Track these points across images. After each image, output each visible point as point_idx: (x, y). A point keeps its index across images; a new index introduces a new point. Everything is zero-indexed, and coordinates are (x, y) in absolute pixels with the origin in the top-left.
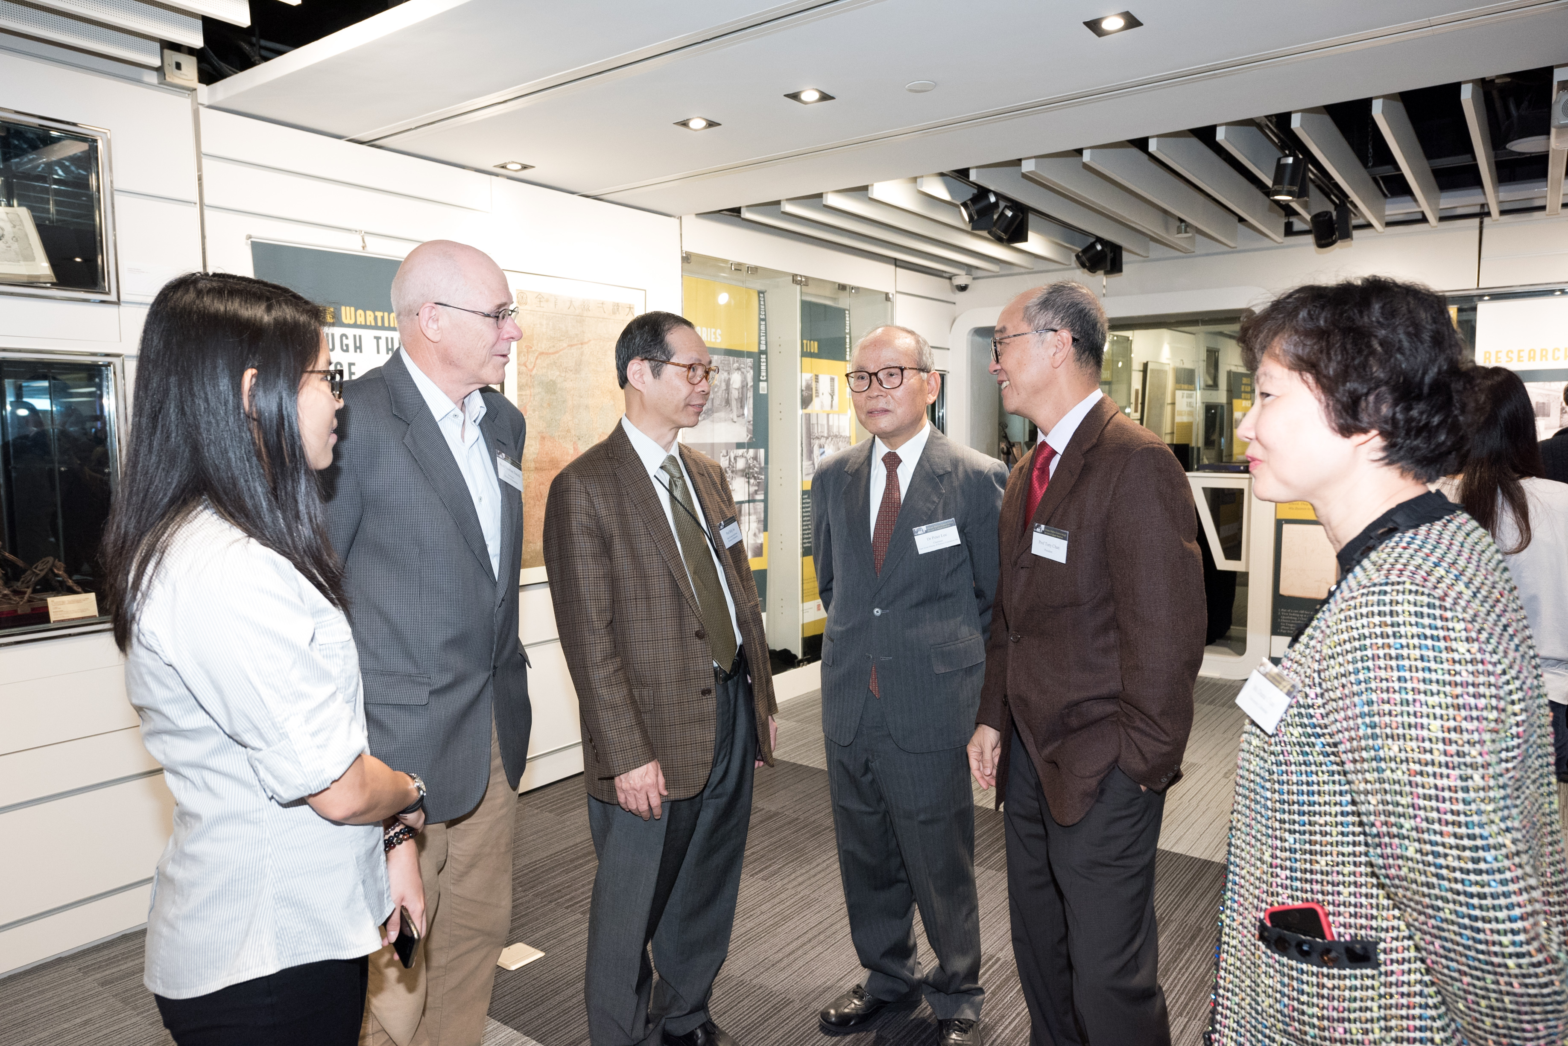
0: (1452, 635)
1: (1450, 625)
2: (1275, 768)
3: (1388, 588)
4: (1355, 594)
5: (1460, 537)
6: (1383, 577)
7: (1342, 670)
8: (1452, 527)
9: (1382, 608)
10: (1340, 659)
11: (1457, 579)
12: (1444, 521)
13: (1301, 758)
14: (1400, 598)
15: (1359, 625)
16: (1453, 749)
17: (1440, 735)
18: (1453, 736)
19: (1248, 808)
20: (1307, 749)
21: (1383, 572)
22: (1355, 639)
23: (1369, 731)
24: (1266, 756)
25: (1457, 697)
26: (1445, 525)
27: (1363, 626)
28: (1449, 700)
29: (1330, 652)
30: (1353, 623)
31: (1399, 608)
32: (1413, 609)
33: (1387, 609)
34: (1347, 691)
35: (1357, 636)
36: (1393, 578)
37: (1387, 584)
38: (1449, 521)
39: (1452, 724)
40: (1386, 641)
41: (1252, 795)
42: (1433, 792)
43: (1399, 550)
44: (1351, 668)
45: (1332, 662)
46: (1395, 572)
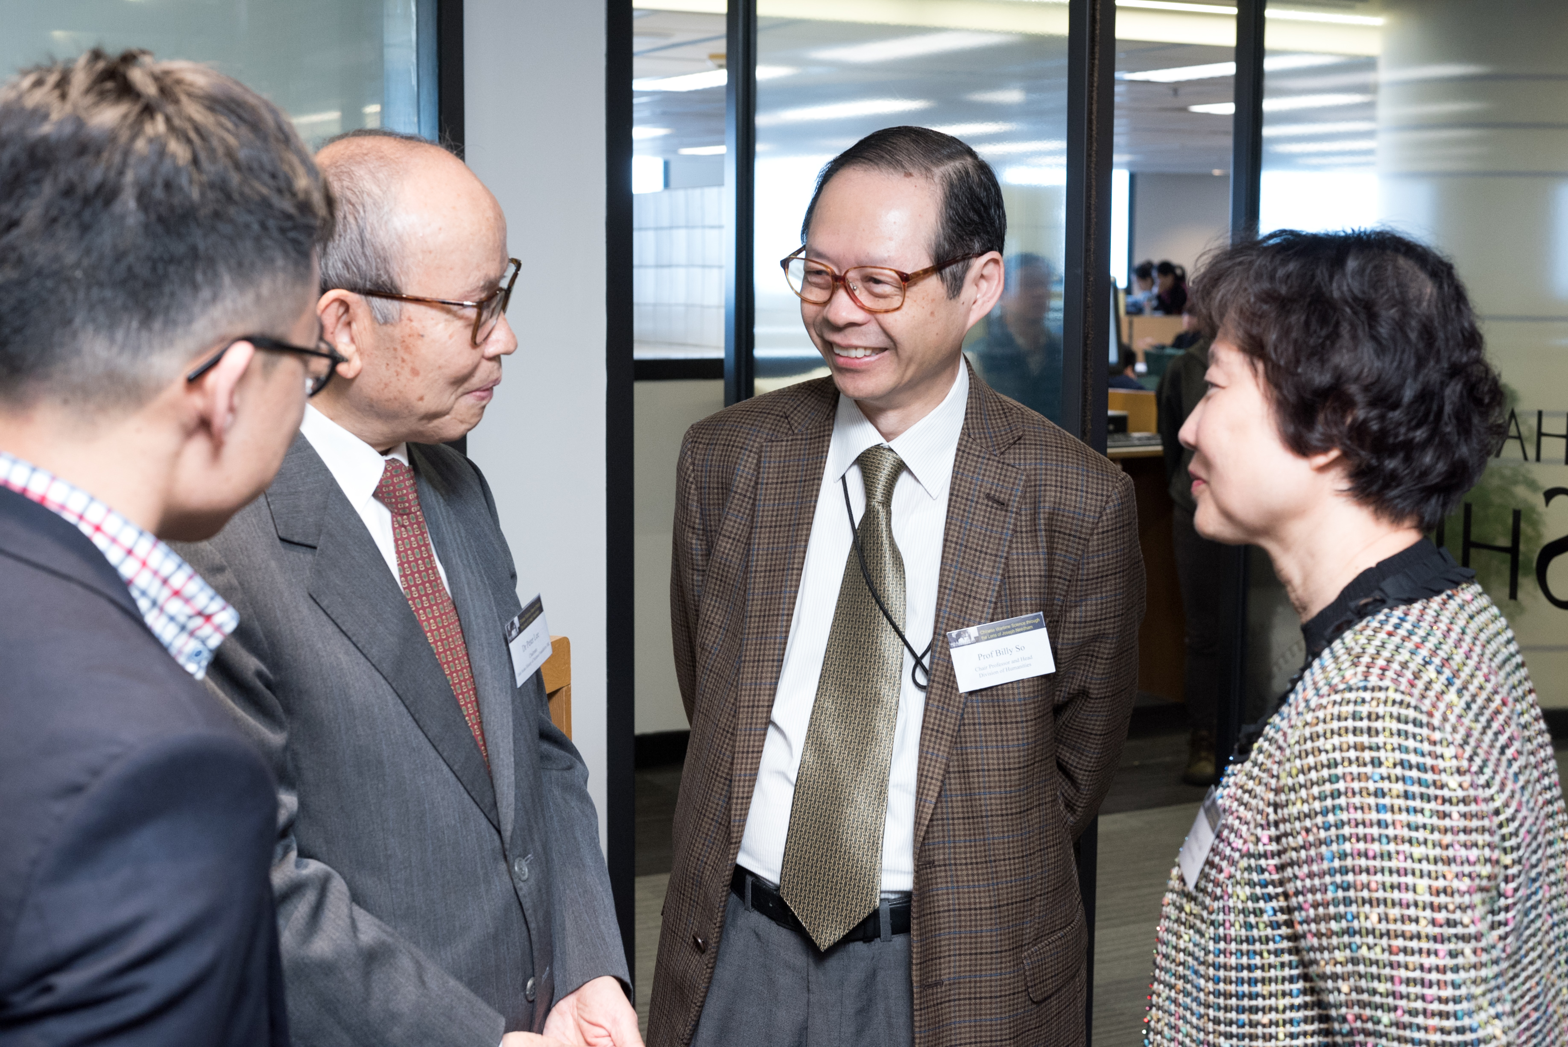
0: (1440, 763)
1: (1439, 749)
2: (1211, 946)
3: (1367, 695)
4: (1324, 701)
5: (1461, 622)
6: (1360, 676)
7: (1306, 808)
8: (1453, 605)
9: (1359, 724)
10: (1303, 793)
11: (1449, 683)
12: (1444, 596)
13: (1243, 932)
14: (1381, 710)
15: (1329, 747)
16: (1441, 916)
17: (1428, 898)
18: (1443, 899)
19: (1175, 1001)
20: (1252, 919)
21: (1361, 669)
22: (1323, 766)
23: (1340, 894)
24: (1203, 927)
25: (1447, 847)
26: (1444, 603)
27: (1334, 750)
28: (1438, 851)
29: (1290, 782)
30: (1320, 743)
31: (1379, 725)
32: (1395, 726)
33: (1365, 724)
34: (1311, 838)
35: (1325, 762)
36: (1373, 680)
37: (1365, 689)
38: (1450, 597)
39: (1441, 883)
40: (1362, 770)
41: (1180, 984)
42: (1417, 974)
43: (1382, 635)
44: (1317, 805)
45: (1292, 796)
46: (1376, 671)
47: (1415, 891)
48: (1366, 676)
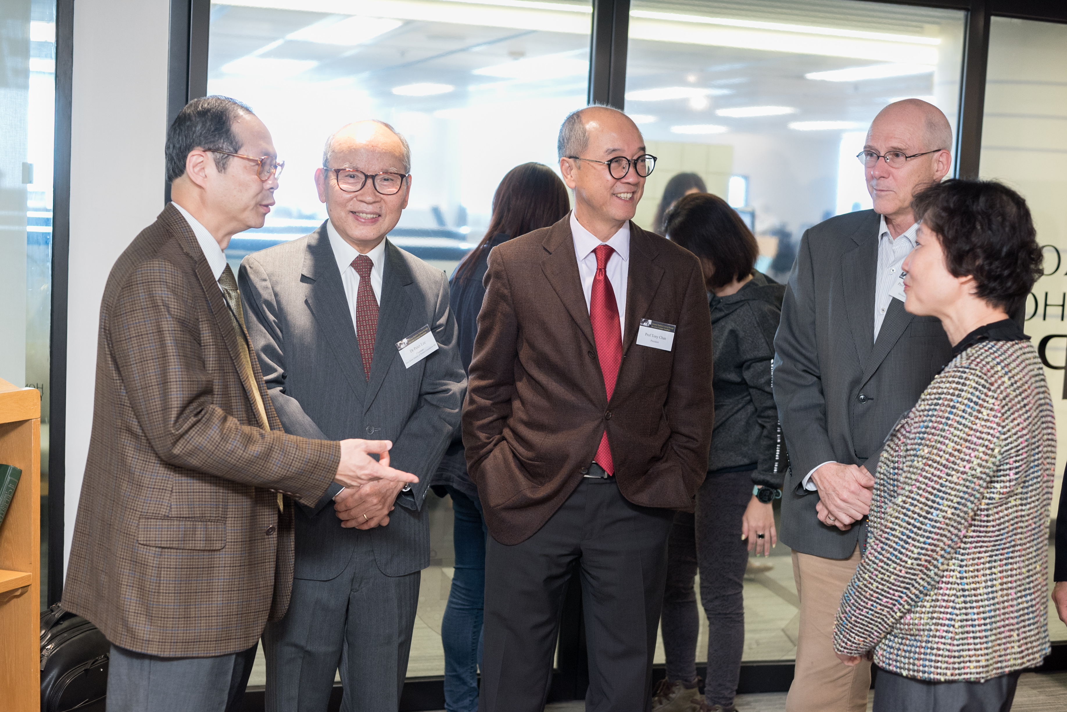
3: (967, 370)
6: (968, 364)
8: (1017, 347)
9: (960, 380)
12: (1014, 342)
14: (971, 377)
16: (952, 459)
17: (950, 450)
18: (956, 453)
21: (969, 361)
25: (969, 435)
26: (1013, 345)
28: (964, 436)
33: (962, 381)
36: (973, 366)
37: (968, 368)
38: (1016, 344)
39: (959, 447)
40: (952, 398)
43: (983, 350)
46: (975, 363)
47: (947, 446)
48: (970, 364)
